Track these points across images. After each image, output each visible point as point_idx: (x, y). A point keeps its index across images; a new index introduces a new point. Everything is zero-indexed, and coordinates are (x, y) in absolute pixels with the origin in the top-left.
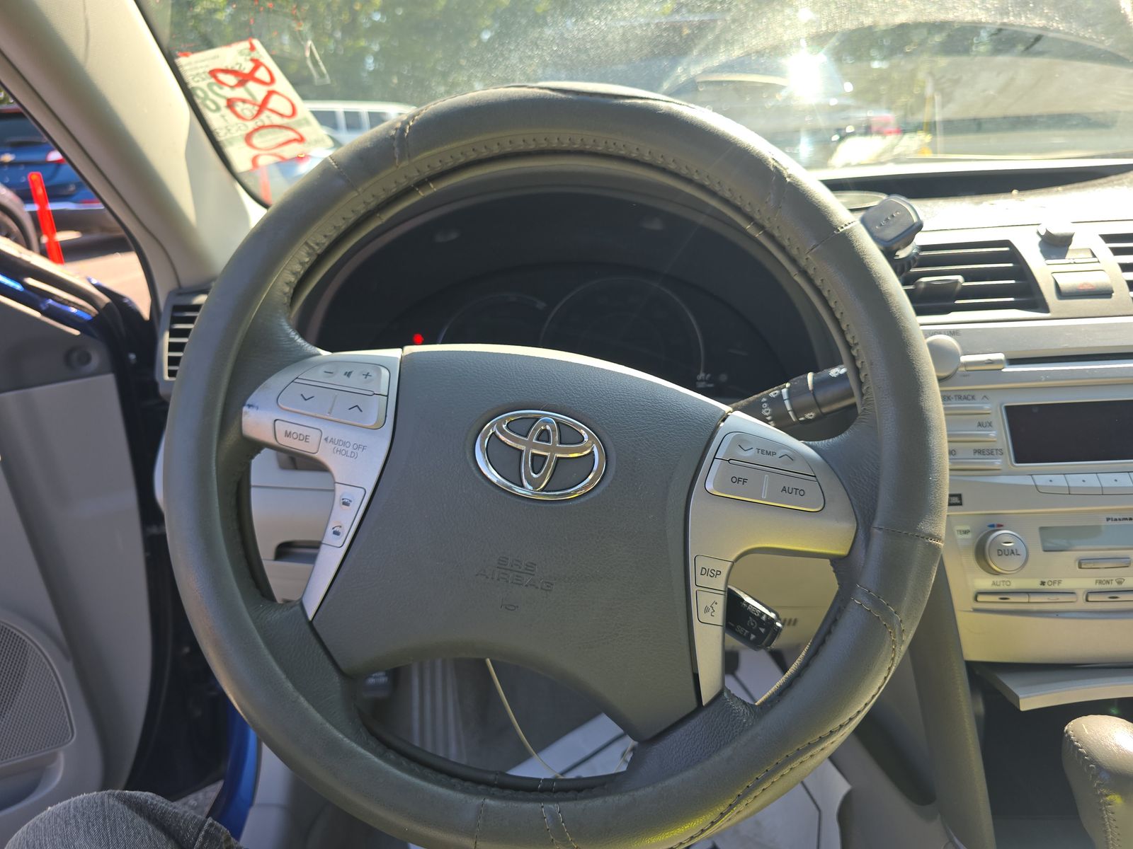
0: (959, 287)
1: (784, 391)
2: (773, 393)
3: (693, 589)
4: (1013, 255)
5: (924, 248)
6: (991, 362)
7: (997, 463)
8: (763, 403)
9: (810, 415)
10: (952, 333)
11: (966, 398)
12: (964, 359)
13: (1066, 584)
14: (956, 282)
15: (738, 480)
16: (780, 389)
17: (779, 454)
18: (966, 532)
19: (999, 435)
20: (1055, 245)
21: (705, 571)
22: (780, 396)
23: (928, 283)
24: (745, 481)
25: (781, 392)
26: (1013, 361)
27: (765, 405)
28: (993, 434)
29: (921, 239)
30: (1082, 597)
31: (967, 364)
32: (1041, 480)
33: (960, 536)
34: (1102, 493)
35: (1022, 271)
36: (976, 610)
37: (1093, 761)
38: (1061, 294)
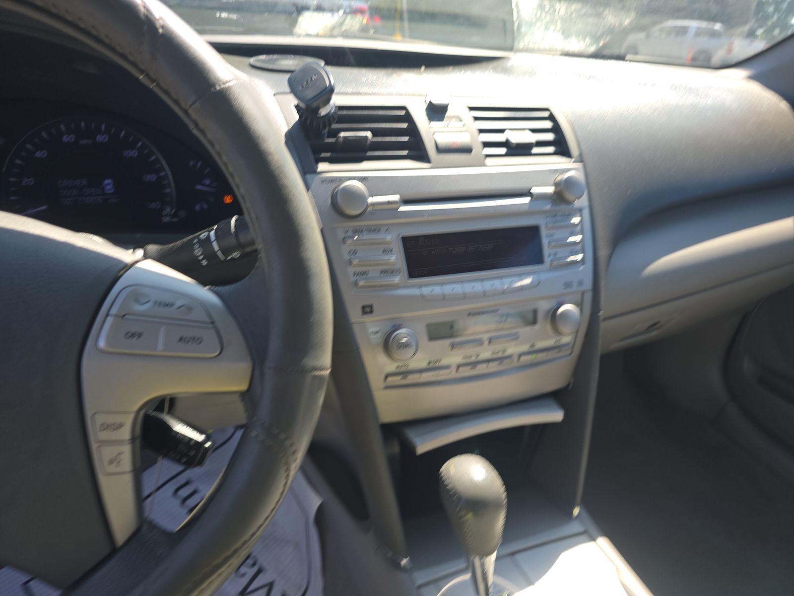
0: (369, 142)
1: (212, 233)
2: (203, 236)
3: (94, 446)
4: (408, 117)
5: (341, 108)
6: (389, 203)
7: (396, 280)
8: (195, 244)
9: (236, 255)
10: (362, 179)
11: (374, 231)
12: (371, 200)
13: (444, 362)
14: (366, 137)
15: (133, 335)
16: (210, 232)
17: (178, 304)
18: (377, 333)
19: (397, 258)
20: (437, 112)
21: (106, 427)
22: (209, 236)
23: (345, 138)
24: (140, 335)
25: (209, 235)
26: (407, 202)
27: (196, 246)
28: (393, 258)
29: (337, 100)
30: (454, 368)
31: (373, 204)
32: (426, 291)
33: (373, 337)
34: (465, 297)
35: (413, 131)
36: (387, 388)
37: (455, 494)
38: (440, 150)
